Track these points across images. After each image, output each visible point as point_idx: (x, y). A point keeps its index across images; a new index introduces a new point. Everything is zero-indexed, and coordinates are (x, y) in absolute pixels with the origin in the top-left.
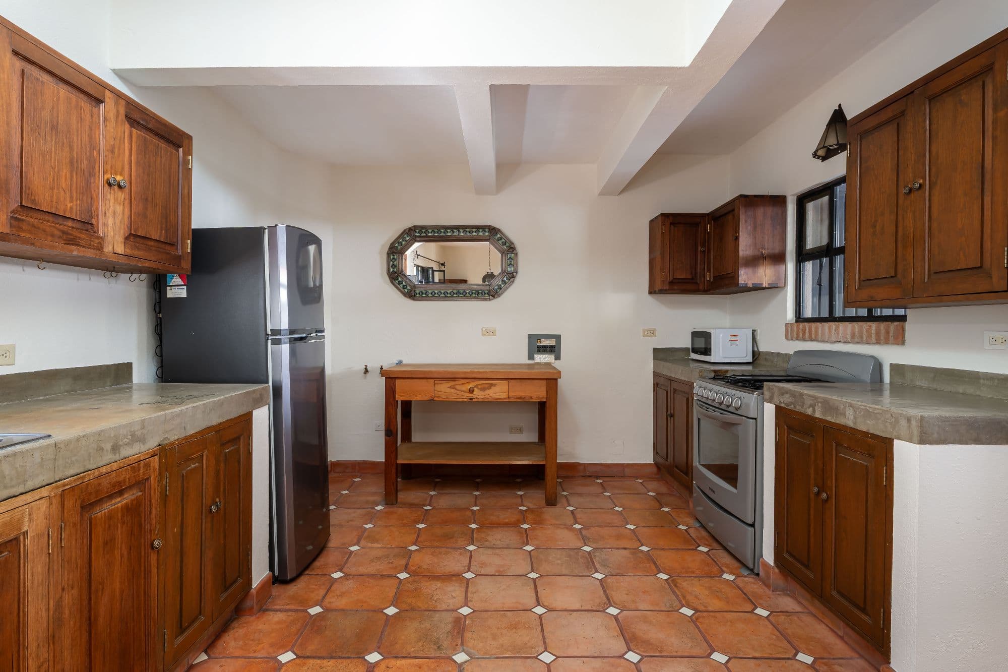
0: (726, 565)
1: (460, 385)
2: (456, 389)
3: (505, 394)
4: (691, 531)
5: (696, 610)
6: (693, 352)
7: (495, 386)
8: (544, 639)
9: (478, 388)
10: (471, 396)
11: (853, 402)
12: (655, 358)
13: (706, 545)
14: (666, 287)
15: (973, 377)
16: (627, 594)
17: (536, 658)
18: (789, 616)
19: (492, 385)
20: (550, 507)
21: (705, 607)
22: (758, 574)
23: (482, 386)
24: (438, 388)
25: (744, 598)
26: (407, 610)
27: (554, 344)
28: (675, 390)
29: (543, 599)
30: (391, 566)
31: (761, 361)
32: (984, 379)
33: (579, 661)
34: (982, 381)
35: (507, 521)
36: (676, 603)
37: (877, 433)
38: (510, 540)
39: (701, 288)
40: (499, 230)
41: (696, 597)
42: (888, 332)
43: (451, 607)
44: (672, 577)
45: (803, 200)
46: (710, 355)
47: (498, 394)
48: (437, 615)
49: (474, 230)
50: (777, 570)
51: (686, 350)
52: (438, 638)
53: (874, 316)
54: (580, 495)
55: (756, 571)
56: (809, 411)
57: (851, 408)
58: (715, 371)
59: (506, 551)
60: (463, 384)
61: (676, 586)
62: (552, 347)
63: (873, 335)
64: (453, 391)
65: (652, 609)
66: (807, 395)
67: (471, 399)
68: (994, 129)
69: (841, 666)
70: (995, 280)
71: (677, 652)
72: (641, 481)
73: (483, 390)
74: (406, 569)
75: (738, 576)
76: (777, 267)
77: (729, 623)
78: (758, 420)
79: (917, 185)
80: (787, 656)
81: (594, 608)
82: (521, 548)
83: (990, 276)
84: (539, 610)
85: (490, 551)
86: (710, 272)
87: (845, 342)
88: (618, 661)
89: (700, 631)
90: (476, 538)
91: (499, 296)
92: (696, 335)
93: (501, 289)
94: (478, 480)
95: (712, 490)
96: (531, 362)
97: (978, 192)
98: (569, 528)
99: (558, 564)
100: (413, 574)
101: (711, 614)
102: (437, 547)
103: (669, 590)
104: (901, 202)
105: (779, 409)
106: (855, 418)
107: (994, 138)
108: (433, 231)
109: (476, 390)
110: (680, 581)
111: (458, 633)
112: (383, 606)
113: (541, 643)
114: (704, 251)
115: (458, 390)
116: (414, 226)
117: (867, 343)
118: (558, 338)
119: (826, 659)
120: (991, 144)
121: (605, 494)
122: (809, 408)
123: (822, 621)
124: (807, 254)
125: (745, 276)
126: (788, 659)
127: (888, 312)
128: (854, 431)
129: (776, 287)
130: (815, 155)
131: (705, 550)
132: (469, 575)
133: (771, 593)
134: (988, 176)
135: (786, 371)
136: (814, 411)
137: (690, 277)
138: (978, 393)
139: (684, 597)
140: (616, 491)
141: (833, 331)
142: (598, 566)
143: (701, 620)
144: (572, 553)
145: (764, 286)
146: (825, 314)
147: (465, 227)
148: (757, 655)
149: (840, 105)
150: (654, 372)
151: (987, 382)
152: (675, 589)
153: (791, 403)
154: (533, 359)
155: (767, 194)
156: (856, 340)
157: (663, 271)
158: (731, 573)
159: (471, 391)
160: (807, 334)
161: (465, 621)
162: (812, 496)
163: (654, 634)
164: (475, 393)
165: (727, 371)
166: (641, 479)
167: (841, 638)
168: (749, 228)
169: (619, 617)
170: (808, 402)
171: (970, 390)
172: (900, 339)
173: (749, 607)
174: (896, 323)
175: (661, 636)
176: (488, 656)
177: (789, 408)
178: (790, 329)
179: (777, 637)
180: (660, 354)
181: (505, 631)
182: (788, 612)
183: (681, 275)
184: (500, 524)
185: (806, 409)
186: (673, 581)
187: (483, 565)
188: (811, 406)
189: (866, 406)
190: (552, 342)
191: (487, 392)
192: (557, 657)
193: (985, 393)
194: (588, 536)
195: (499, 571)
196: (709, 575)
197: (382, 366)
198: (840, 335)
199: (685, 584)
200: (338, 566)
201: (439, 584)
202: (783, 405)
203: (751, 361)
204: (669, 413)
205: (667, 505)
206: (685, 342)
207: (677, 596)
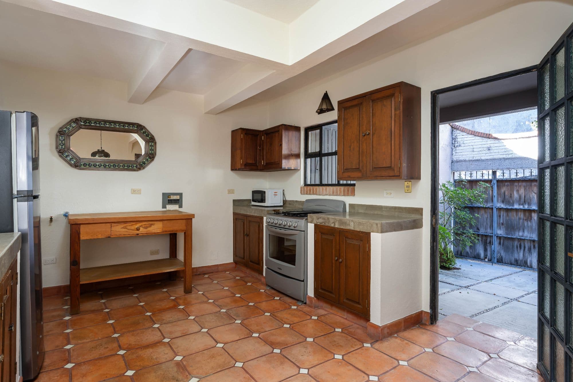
0: (290, 303)
1: (130, 226)
2: (127, 229)
3: (160, 229)
4: (267, 291)
5: (290, 325)
6: (253, 201)
7: (153, 225)
8: (232, 357)
9: (142, 227)
10: (138, 232)
11: (353, 220)
12: (234, 205)
13: (278, 296)
14: (243, 167)
15: (380, 208)
16: (257, 326)
17: (234, 366)
18: (324, 316)
19: (152, 224)
20: (188, 294)
21: (293, 322)
22: (305, 303)
23: (145, 226)
24: (113, 229)
25: (305, 314)
26: (141, 369)
27: (179, 198)
28: (250, 221)
29: (218, 339)
30: (107, 349)
31: (287, 205)
32: (384, 208)
33: (255, 361)
34: (383, 209)
35: (167, 307)
36: (280, 324)
37: (364, 231)
38: (178, 316)
39: (259, 168)
40: (144, 127)
41: (287, 319)
42: (348, 191)
43: (168, 359)
44: (272, 313)
45: (308, 130)
46: (265, 202)
47: (156, 230)
48: (163, 365)
49: (126, 125)
50: (315, 298)
51: (249, 201)
52: (173, 376)
53: (340, 184)
54: (201, 285)
55: (305, 302)
56: (332, 225)
57: (353, 222)
58: (274, 210)
59: (179, 323)
60: (132, 225)
61: (276, 317)
62: (178, 200)
63: (342, 192)
64: (126, 230)
65: (271, 329)
66: (331, 218)
67: (138, 234)
68: (395, 117)
69: (350, 329)
70: (395, 172)
71: (293, 343)
72: (228, 273)
73: (146, 228)
74: (120, 348)
75: (298, 306)
76: (297, 160)
77: (305, 326)
78: (306, 231)
79: (368, 133)
80: (332, 331)
81: (246, 337)
82: (187, 319)
83: (394, 170)
84: (220, 345)
85: (170, 325)
86: (264, 160)
87: (330, 195)
88: (272, 354)
89: (297, 332)
90: (156, 320)
91: (144, 168)
92: (254, 192)
93: (145, 164)
94: (131, 288)
95: (280, 269)
96: (164, 209)
97: (389, 139)
98: (207, 302)
99: (214, 321)
100: (128, 349)
101: (297, 324)
102: (133, 331)
103: (274, 319)
104: (361, 139)
105: (316, 226)
106: (354, 226)
107: (395, 120)
108: (95, 123)
109: (141, 228)
110: (276, 314)
111: (183, 370)
112: (122, 372)
113: (231, 359)
114: (261, 149)
115: (128, 229)
116: (80, 118)
117: (339, 195)
118: (181, 195)
119: (345, 328)
120: (394, 122)
121: (214, 282)
122: (332, 224)
123: (336, 315)
124: (309, 155)
125: (285, 164)
126: (333, 332)
127: (345, 182)
128: (353, 231)
129: (296, 170)
130: (317, 112)
131: (278, 298)
132: (166, 340)
133: (313, 309)
134: (393, 134)
135: (302, 209)
136: (335, 224)
137: (254, 162)
138: (382, 214)
139: (282, 320)
140: (220, 280)
141: (324, 191)
142: (235, 318)
143: (294, 327)
144: (217, 314)
145: (292, 169)
146: (318, 182)
147: (120, 123)
148: (323, 334)
149: (326, 91)
150: (233, 213)
151: (385, 209)
152: (277, 318)
153: (323, 222)
154: (166, 208)
155: (294, 125)
156: (335, 194)
157: (241, 158)
158: (294, 306)
159: (138, 229)
160: (312, 192)
161: (183, 364)
162: (334, 261)
163: (280, 339)
164: (140, 230)
165: (279, 210)
166: (228, 272)
167: (346, 319)
168: (286, 140)
169: (260, 336)
170: (332, 221)
171: (379, 213)
172: (353, 194)
173: (309, 317)
174: (352, 187)
175: (283, 339)
176: (208, 375)
177: (322, 224)
178: (303, 189)
179: (325, 325)
180: (237, 203)
181: (209, 360)
182: (323, 315)
183: (250, 161)
184: (164, 309)
185: (331, 224)
186: (273, 315)
187: (171, 333)
188: (333, 223)
189: (359, 221)
190: (178, 197)
191: (149, 229)
192: (244, 363)
193: (384, 213)
194: (220, 304)
195: (183, 333)
196: (286, 309)
197: (51, 217)
198: (327, 192)
199: (279, 315)
200: (65, 360)
201: (151, 350)
202: (318, 223)
203: (282, 205)
204: (245, 233)
205: (249, 282)
206: (249, 196)
207: (279, 321)
